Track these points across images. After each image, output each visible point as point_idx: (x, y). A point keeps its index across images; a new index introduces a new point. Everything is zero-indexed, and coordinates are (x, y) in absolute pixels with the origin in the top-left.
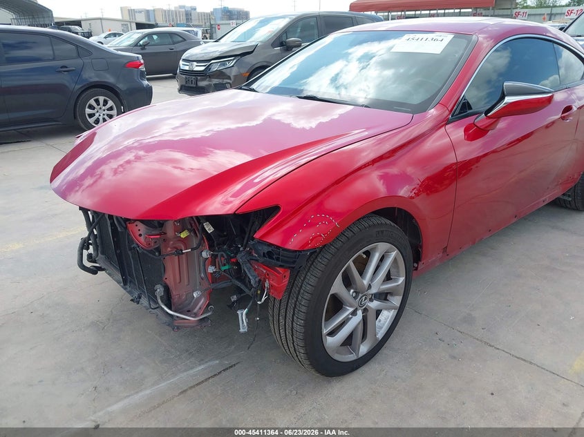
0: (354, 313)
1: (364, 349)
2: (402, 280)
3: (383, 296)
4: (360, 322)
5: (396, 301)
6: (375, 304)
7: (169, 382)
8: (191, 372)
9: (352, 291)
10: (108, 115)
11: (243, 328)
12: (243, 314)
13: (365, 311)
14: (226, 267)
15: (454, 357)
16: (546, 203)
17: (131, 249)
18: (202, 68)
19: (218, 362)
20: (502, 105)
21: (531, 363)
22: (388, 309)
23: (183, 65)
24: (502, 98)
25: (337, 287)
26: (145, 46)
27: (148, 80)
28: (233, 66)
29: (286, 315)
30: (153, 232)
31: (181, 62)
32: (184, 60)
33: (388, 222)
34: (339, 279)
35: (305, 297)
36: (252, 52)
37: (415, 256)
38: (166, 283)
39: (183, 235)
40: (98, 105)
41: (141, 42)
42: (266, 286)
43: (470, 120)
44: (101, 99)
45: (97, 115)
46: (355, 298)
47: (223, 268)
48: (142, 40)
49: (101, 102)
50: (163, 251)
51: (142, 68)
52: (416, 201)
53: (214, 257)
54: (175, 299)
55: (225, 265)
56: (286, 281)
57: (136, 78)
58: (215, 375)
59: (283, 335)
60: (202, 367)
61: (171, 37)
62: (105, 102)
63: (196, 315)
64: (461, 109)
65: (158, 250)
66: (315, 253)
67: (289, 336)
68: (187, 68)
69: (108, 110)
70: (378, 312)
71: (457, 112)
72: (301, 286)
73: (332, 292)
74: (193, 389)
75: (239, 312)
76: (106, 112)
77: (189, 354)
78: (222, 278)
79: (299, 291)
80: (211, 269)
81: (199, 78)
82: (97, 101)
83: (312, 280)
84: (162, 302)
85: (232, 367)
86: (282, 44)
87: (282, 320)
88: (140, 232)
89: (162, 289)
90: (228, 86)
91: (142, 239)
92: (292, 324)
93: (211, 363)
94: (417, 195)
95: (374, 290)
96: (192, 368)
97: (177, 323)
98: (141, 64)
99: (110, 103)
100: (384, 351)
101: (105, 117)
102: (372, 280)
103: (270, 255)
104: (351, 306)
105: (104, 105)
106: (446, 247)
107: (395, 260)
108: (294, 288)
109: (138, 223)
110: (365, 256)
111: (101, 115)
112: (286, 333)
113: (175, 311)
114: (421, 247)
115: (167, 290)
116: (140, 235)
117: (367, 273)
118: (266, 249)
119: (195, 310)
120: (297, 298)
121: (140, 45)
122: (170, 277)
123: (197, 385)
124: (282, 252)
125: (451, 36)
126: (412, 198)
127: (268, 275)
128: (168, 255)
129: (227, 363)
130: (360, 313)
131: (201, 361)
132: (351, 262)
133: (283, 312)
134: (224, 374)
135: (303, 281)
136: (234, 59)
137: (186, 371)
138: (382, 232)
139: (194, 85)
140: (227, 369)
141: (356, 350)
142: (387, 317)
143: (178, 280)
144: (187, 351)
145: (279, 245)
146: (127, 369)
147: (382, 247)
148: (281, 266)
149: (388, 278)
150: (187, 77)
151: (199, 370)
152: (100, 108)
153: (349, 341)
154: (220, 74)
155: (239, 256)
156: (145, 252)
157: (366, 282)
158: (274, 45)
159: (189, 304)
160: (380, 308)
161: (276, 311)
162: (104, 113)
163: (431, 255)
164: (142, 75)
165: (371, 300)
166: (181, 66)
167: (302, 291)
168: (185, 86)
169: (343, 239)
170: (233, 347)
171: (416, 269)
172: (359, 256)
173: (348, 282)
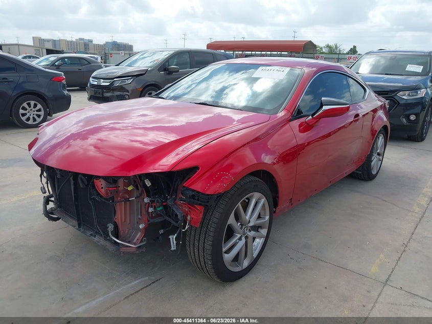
0: (240, 239)
1: (246, 263)
2: (267, 218)
3: (256, 228)
4: (243, 246)
5: (264, 232)
6: (252, 233)
7: (115, 292)
8: (130, 285)
9: (239, 224)
10: (37, 115)
11: (173, 248)
12: (173, 238)
13: (246, 237)
14: (161, 208)
15: (301, 268)
16: (347, 175)
17: (91, 199)
18: (108, 84)
19: (147, 278)
20: (321, 111)
21: (347, 269)
22: (260, 237)
23: (92, 81)
24: (321, 106)
25: (231, 220)
26: (60, 66)
27: (68, 90)
28: (130, 83)
29: (199, 240)
30: (111, 186)
31: (91, 79)
32: (93, 78)
33: (257, 179)
34: (232, 215)
35: (213, 226)
36: (144, 74)
37: (274, 203)
38: (115, 222)
39: (130, 188)
40: (30, 107)
41: (56, 64)
42: (188, 219)
43: (302, 120)
44: (32, 103)
45: (28, 114)
46: (241, 228)
47: (158, 209)
48: (57, 62)
49: (32, 105)
50: (116, 200)
51: (64, 82)
52: (276, 167)
53: (152, 202)
54: (121, 233)
55: (159, 207)
56: (201, 216)
57: (59, 89)
58: (147, 286)
59: (196, 253)
60: (137, 281)
61: (79, 60)
62: (35, 106)
63: (135, 244)
64: (297, 113)
65: (113, 198)
66: (220, 196)
67: (201, 253)
68: (96, 83)
69: (37, 111)
70: (254, 239)
71: (295, 115)
72: (210, 219)
73: (229, 223)
74: (133, 296)
75: (170, 237)
76: (36, 113)
77: (127, 274)
78: (158, 215)
79: (209, 223)
80: (151, 210)
81: (105, 90)
82: (29, 105)
83: (217, 215)
84: (112, 235)
85: (157, 280)
86: (165, 70)
87: (196, 243)
88: (102, 186)
89: (113, 226)
90: (127, 97)
91: (103, 190)
92: (204, 244)
93: (143, 279)
94: (278, 162)
95: (251, 224)
96: (130, 283)
97: (123, 249)
98: (64, 79)
99: (39, 106)
100: (257, 267)
101: (35, 116)
102: (251, 217)
103: (193, 197)
104: (239, 234)
105: (34, 108)
106: (292, 199)
107: (264, 205)
108: (205, 221)
109: (101, 180)
110: (247, 201)
111: (32, 114)
112: (199, 251)
113: (122, 241)
114: (278, 197)
115: (116, 226)
116: (102, 188)
117: (248, 212)
118: (191, 193)
119: (135, 241)
120: (207, 227)
121: (56, 66)
122: (118, 218)
123: (136, 293)
124: (200, 195)
125: (288, 69)
126: (274, 164)
127: (189, 211)
128: (118, 202)
129: (153, 278)
130: (243, 238)
131: (136, 278)
132: (239, 204)
133: (197, 237)
134: (153, 285)
135: (211, 216)
136: (131, 79)
137: (126, 284)
138: (257, 185)
139: (101, 95)
140: (155, 282)
141: (241, 264)
142: (259, 242)
143: (123, 220)
144: (124, 272)
145: (199, 191)
146: (84, 285)
147: (257, 195)
148: (200, 204)
149: (259, 217)
150: (96, 89)
151: (135, 284)
152: (31, 110)
153: (236, 259)
154: (121, 88)
155: (168, 201)
156: (103, 200)
157: (247, 218)
158: (160, 70)
159: (130, 237)
160: (255, 236)
161: (192, 237)
162: (34, 113)
163: (283, 204)
164: (64, 87)
165: (250, 231)
166: (91, 81)
167: (211, 222)
168: (93, 96)
169: (235, 189)
170: (156, 269)
171: (275, 212)
172: (243, 201)
173: (237, 218)
